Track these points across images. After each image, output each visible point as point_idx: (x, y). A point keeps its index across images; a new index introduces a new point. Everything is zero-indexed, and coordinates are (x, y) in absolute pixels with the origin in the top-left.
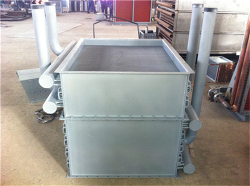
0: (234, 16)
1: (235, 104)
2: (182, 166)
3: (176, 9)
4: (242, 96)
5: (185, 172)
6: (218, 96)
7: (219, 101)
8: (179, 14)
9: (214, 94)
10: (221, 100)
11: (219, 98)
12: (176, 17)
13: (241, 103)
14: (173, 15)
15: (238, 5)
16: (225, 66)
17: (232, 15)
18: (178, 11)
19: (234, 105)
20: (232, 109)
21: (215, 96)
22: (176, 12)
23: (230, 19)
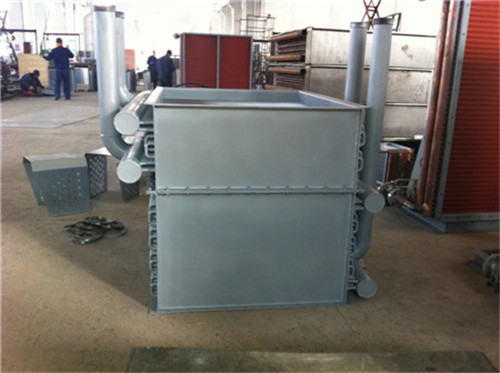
0: (404, 75)
1: (427, 203)
2: (355, 284)
3: (307, 62)
4: (437, 188)
5: (360, 294)
6: (395, 194)
7: (398, 202)
8: (313, 70)
9: (388, 192)
10: (401, 200)
11: (397, 197)
12: (307, 75)
13: (435, 201)
14: (303, 72)
15: (411, 56)
16: (398, 154)
17: (401, 73)
18: (310, 64)
19: (425, 205)
20: (421, 211)
21: (390, 195)
22: (307, 67)
23: (399, 80)
